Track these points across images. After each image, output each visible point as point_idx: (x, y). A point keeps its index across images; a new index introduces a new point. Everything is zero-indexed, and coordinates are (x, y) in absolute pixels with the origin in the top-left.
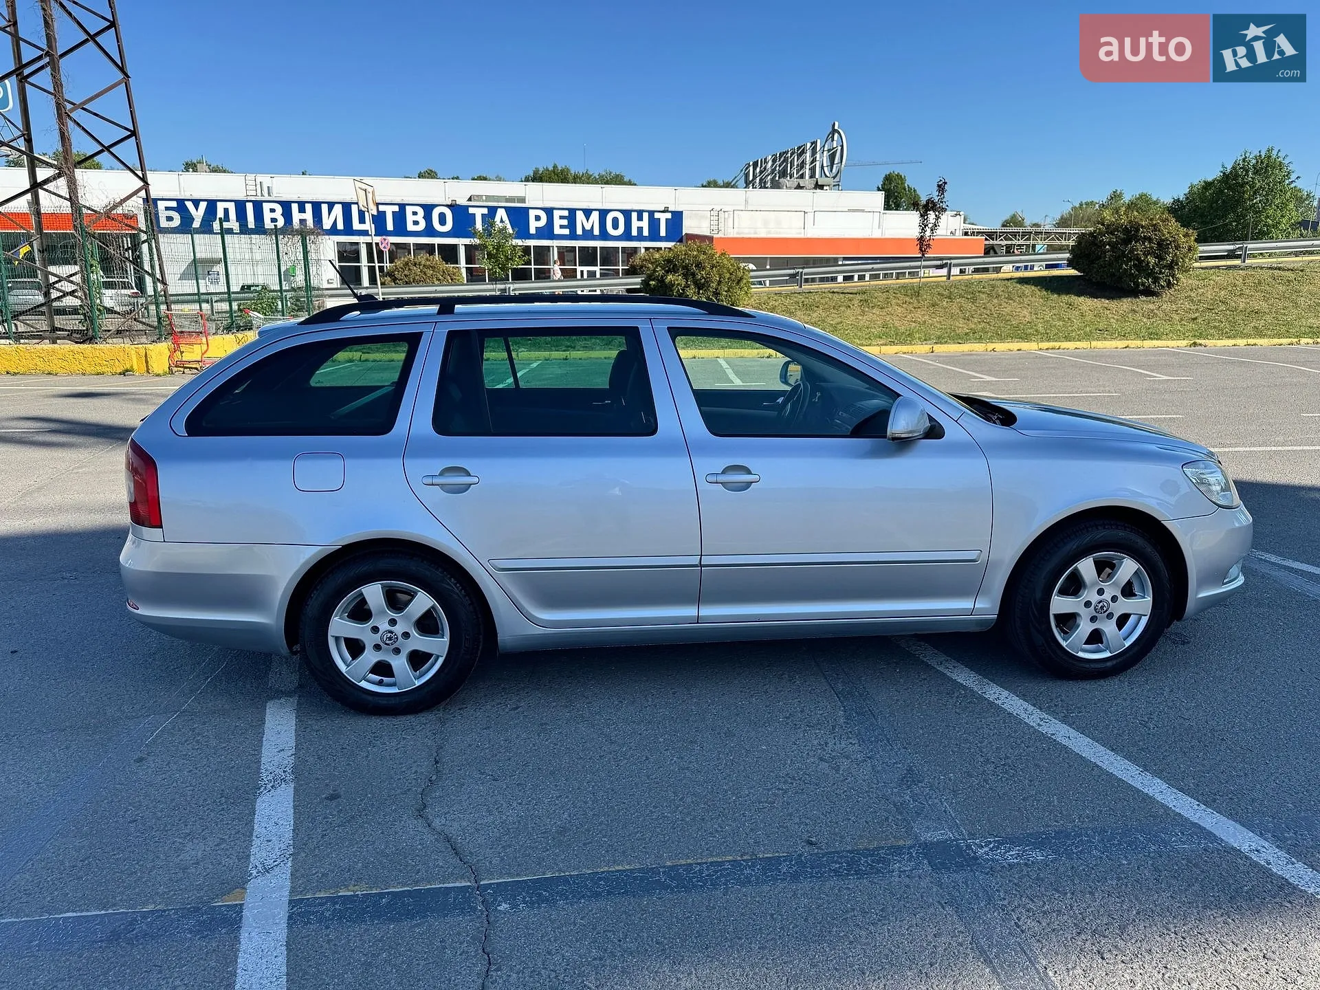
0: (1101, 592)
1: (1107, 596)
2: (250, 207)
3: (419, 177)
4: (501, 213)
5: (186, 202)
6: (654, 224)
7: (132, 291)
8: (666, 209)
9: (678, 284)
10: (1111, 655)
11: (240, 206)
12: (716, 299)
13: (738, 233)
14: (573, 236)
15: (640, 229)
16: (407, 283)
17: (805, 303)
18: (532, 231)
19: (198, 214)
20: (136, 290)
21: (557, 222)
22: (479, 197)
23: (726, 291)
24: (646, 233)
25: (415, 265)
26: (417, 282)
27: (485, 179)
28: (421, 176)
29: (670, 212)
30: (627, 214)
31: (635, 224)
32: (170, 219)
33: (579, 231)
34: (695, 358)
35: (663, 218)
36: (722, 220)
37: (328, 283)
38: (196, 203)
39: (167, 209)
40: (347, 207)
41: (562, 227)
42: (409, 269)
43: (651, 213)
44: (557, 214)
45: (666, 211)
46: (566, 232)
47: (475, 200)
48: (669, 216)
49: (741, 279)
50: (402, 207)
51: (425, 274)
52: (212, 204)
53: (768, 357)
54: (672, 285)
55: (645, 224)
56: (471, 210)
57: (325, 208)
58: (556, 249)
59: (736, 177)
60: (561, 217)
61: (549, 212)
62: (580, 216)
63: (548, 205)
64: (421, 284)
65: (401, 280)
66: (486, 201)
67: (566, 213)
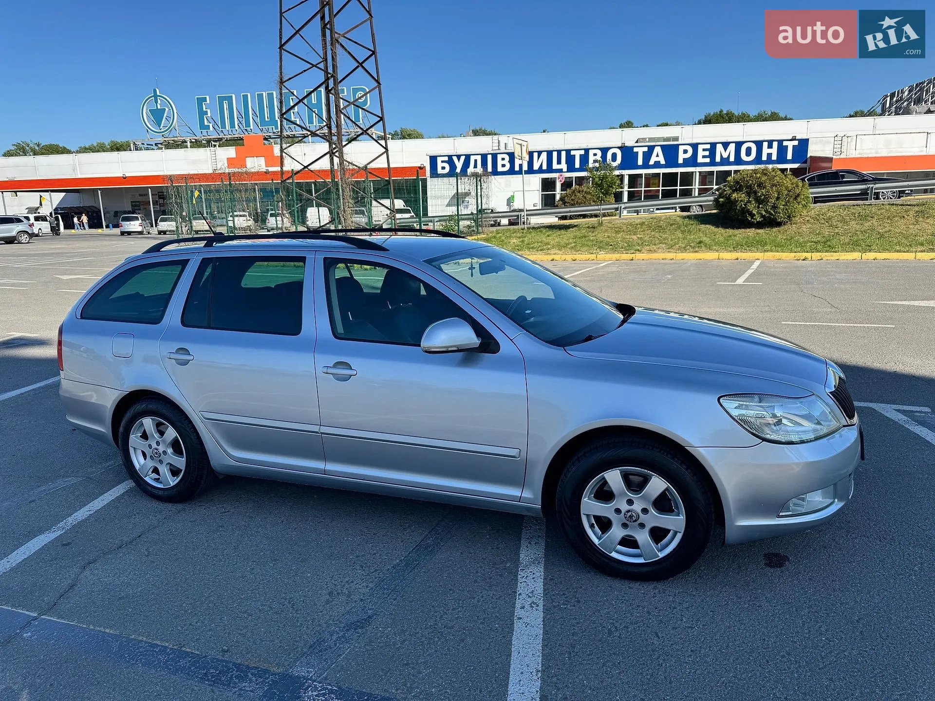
0: (630, 502)
1: (637, 507)
2: (489, 158)
3: (620, 127)
4: (658, 150)
5: (453, 157)
6: (782, 150)
7: (411, 215)
8: (794, 138)
9: (741, 201)
10: (645, 562)
11: (484, 157)
12: (774, 212)
13: (860, 154)
14: (713, 163)
15: (769, 155)
16: (573, 205)
17: (861, 214)
18: (680, 161)
19: (459, 165)
20: (413, 214)
21: (701, 153)
22: (644, 140)
23: (783, 205)
24: (774, 157)
25: (579, 192)
26: (579, 204)
27: (667, 125)
28: (621, 126)
29: (797, 140)
30: (759, 144)
31: (766, 150)
32: (443, 168)
33: (718, 159)
34: (737, 259)
35: (790, 145)
36: (844, 144)
37: (534, 206)
38: (459, 157)
39: (442, 162)
40: (550, 154)
41: (704, 157)
42: (575, 195)
43: (780, 142)
44: (700, 147)
45: (794, 139)
46: (708, 160)
47: (641, 142)
48: (796, 143)
49: (798, 195)
50: (587, 151)
51: (585, 198)
52: (468, 157)
53: (804, 260)
54: (736, 201)
55: (774, 151)
56: (635, 150)
57: (536, 155)
58: (698, 174)
59: (873, 107)
60: (704, 150)
61: (695, 146)
62: (719, 148)
63: (695, 141)
64: (581, 205)
65: (569, 203)
66: (649, 142)
67: (708, 146)
